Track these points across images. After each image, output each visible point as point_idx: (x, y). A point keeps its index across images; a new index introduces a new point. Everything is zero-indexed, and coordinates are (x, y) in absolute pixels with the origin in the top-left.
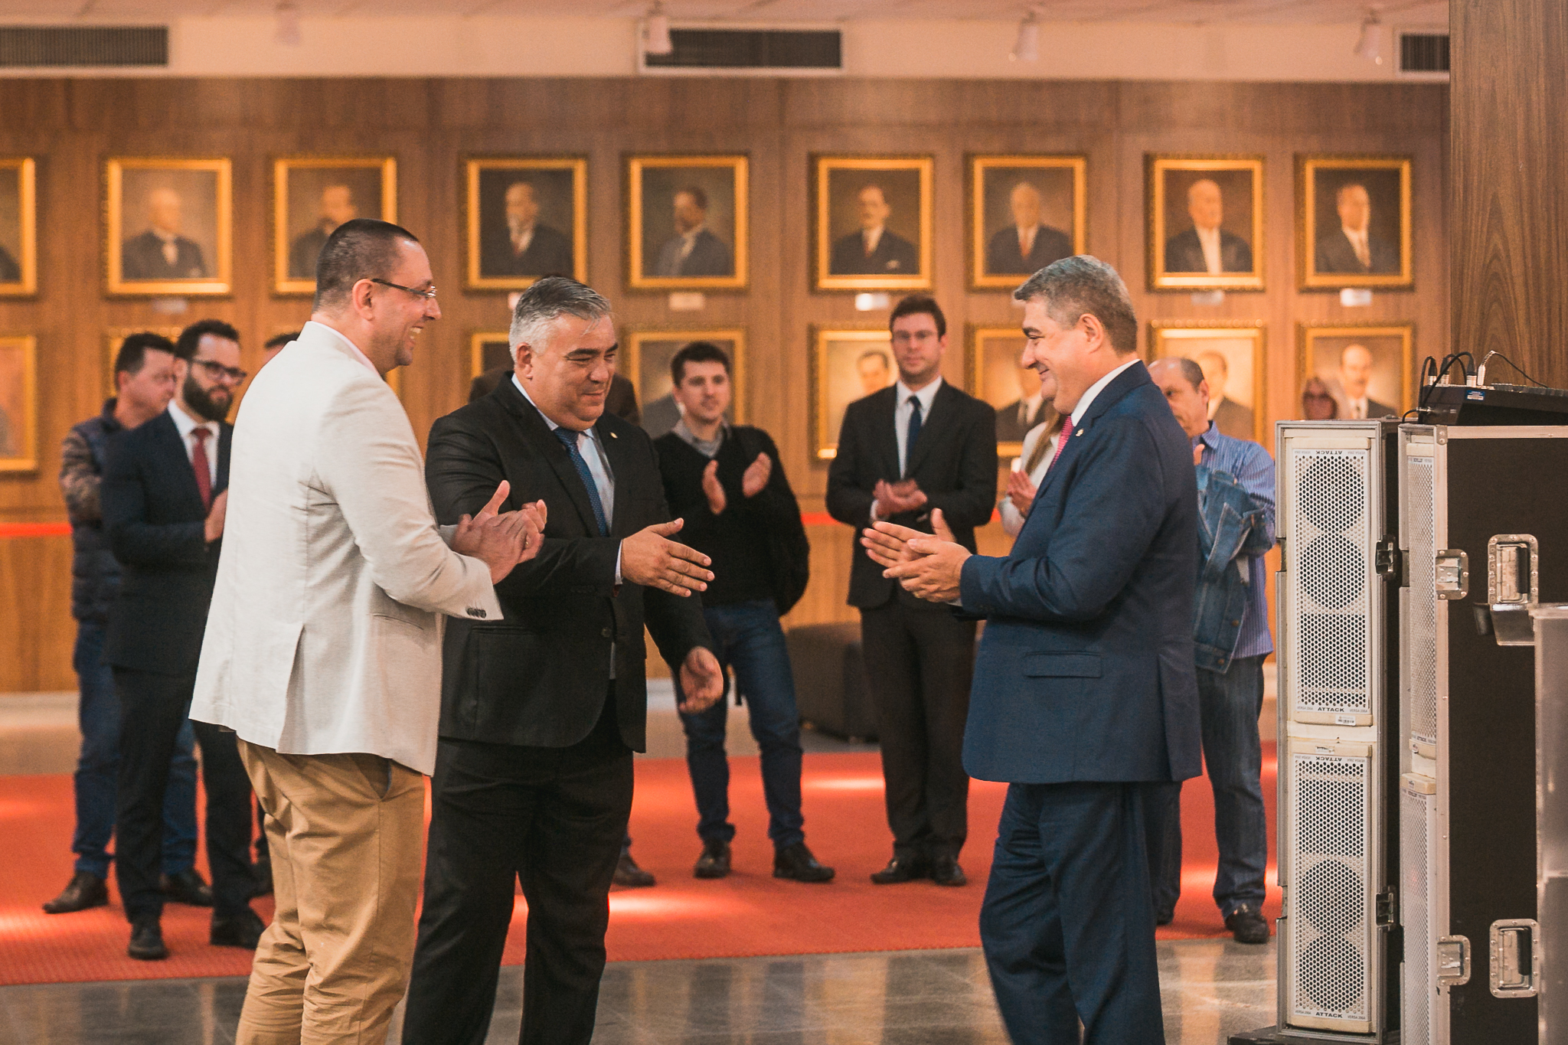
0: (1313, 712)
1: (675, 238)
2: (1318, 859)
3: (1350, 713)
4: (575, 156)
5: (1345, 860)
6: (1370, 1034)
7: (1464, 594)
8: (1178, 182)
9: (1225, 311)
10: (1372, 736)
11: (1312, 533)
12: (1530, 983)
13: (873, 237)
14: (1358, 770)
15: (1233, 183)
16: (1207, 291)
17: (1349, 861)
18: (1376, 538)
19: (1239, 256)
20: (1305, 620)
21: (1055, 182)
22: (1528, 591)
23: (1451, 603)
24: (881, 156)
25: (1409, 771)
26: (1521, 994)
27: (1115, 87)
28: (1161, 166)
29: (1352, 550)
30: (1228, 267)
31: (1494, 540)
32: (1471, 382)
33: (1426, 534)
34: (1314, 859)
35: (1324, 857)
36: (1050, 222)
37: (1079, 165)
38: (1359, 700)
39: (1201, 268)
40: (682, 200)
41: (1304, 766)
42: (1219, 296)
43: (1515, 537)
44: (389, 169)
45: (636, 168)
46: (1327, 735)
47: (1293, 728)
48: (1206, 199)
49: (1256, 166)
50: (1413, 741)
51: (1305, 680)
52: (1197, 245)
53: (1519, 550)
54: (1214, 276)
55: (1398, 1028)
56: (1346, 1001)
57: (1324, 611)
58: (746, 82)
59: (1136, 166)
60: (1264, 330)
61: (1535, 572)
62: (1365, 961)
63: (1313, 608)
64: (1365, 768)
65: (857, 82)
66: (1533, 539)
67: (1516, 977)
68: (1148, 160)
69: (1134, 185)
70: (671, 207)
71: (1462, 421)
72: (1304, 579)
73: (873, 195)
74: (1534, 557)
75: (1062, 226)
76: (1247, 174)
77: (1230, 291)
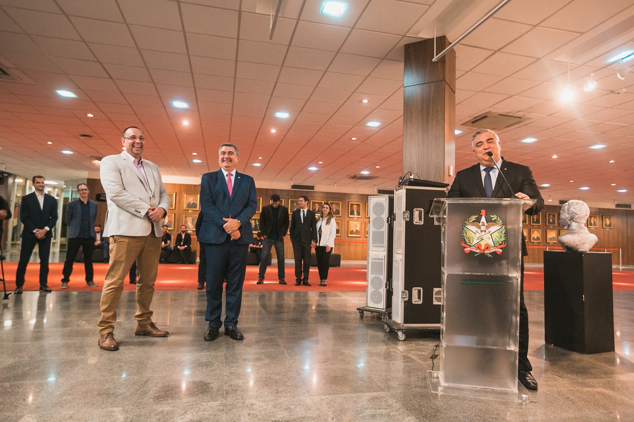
0: (374, 249)
1: (294, 208)
2: (375, 276)
3: (381, 249)
4: (283, 198)
5: (379, 276)
6: (383, 309)
7: (409, 220)
8: (352, 205)
9: (357, 220)
10: (385, 253)
11: (375, 216)
12: (420, 301)
13: (317, 209)
14: (382, 259)
15: (358, 205)
16: (355, 217)
17: (380, 276)
18: (387, 216)
19: (358, 214)
20: (374, 232)
21: (338, 204)
22: (421, 220)
23: (406, 222)
24: (318, 200)
25: (395, 257)
26: (418, 303)
27: (345, 194)
28: (350, 203)
29: (382, 219)
30: (357, 215)
31: (415, 209)
32: (411, 177)
33: (401, 209)
34: (374, 276)
35: (376, 275)
36: (337, 209)
37: (341, 202)
38: (383, 247)
39: (354, 215)
40: (295, 204)
41: (372, 259)
42: (356, 218)
43: (419, 209)
44: (261, 199)
45: (290, 200)
46: (376, 253)
47: (370, 252)
48: (355, 207)
49: (361, 204)
50: (396, 251)
51: (373, 243)
52: (354, 212)
53: (419, 212)
54: (356, 216)
55: (391, 307)
56: (379, 302)
57: (377, 230)
58: (302, 191)
59: (347, 203)
60: (361, 222)
61: (423, 216)
62: (383, 296)
63: (375, 230)
64: (384, 259)
65: (315, 192)
66: (422, 210)
67: (417, 300)
68: (349, 202)
69: (347, 205)
70: (294, 205)
71: (409, 185)
72: (373, 224)
73: (317, 205)
74: (423, 213)
75: (338, 209)
76: (360, 204)
77: (357, 218)
